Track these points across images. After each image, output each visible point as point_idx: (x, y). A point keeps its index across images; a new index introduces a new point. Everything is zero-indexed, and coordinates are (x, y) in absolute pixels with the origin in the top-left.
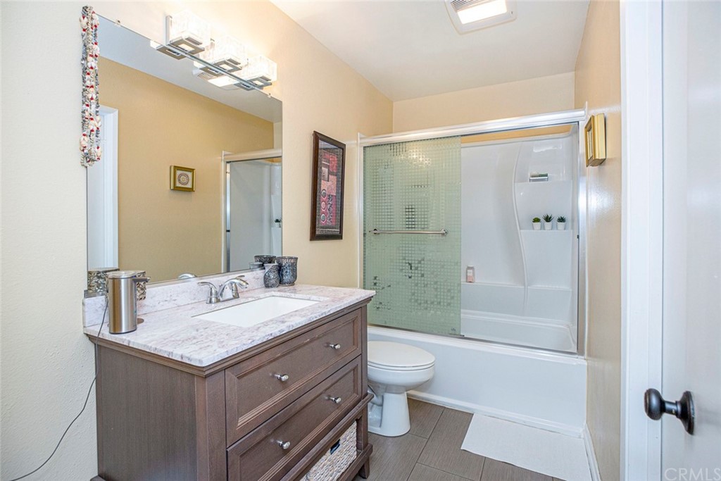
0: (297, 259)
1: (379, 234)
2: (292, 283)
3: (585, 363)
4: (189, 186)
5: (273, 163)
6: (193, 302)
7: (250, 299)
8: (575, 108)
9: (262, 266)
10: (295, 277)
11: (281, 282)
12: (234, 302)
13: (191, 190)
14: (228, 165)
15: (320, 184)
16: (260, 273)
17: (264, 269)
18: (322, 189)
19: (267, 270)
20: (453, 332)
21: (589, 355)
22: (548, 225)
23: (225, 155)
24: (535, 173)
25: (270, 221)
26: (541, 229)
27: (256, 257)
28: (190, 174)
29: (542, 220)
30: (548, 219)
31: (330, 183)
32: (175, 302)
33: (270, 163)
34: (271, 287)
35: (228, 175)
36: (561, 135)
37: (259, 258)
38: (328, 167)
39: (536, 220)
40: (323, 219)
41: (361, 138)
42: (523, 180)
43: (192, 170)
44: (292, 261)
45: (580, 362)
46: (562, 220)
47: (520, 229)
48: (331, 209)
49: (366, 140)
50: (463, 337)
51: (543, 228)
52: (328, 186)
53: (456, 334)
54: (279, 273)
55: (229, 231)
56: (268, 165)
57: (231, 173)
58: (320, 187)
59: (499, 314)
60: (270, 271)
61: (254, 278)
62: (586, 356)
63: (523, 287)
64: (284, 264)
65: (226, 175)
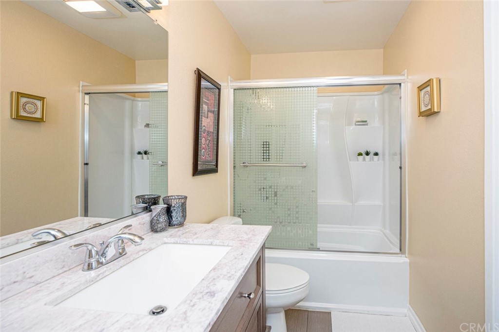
0: (186, 198)
1: (247, 166)
2: (181, 224)
3: (407, 260)
4: (38, 115)
5: (136, 99)
6: (61, 271)
7: (141, 253)
8: (384, 74)
9: (147, 209)
10: (184, 217)
11: (170, 224)
12: (121, 261)
13: (40, 121)
14: (87, 97)
15: (202, 121)
16: (146, 217)
17: (151, 211)
18: (203, 125)
19: (154, 213)
20: (312, 247)
21: (410, 253)
22: (367, 157)
23: (82, 86)
24: (359, 119)
25: (132, 153)
26: (370, 161)
27: (138, 197)
28: (39, 103)
29: (364, 155)
30: (367, 154)
31: (208, 120)
32: (32, 280)
33: (133, 98)
34: (161, 231)
35: (87, 108)
36: (376, 93)
37: (141, 198)
38: (207, 104)
39: (360, 154)
40: (205, 155)
41: (231, 81)
42: (350, 124)
43: (42, 99)
44: (183, 201)
45: (404, 260)
46: (376, 154)
47: (350, 161)
48: (210, 145)
49: (234, 84)
50: (318, 250)
51: (364, 160)
52: (207, 122)
53: (313, 248)
54: (168, 214)
55: (87, 164)
56: (131, 99)
57: (90, 105)
58: (201, 124)
59: (336, 226)
60: (159, 215)
61: (140, 224)
62: (407, 255)
63: (351, 204)
64: (173, 205)
65: (84, 107)
